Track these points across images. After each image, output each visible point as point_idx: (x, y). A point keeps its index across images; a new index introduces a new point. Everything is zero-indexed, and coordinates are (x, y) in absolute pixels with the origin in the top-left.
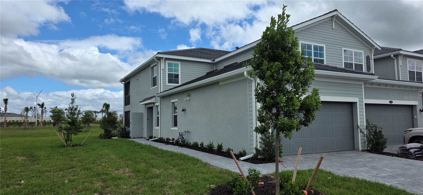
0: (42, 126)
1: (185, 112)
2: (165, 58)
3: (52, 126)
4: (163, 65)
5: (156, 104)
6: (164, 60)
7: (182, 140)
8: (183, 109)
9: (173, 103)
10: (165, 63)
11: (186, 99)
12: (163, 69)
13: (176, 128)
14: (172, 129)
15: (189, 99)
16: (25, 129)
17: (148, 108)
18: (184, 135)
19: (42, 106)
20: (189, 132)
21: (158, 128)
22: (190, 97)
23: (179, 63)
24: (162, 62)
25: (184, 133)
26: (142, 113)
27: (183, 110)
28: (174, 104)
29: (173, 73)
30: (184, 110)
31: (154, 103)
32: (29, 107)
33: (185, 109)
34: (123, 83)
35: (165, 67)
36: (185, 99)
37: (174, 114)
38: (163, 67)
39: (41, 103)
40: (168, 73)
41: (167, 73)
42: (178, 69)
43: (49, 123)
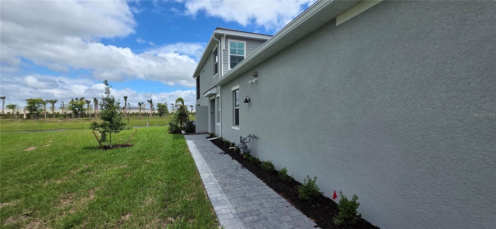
0: (151, 116)
1: (249, 104)
2: (226, 35)
3: (158, 116)
4: (224, 45)
5: (217, 96)
6: (225, 37)
7: (244, 151)
8: (246, 99)
9: (233, 91)
10: (226, 42)
11: (251, 82)
12: (224, 50)
13: (236, 128)
14: (233, 128)
15: (256, 81)
16: (139, 119)
17: (211, 100)
18: (247, 142)
19: (151, 102)
20: (256, 137)
21: (219, 124)
22: (258, 76)
23: (245, 43)
24: (223, 40)
25: (248, 140)
26: (207, 106)
27: (246, 101)
28: (236, 92)
29: (237, 55)
30: (248, 100)
31: (215, 94)
32: (141, 103)
33: (250, 100)
34: (196, 78)
35: (226, 47)
36: (249, 83)
37: (235, 107)
38: (223, 47)
39: (149, 100)
40: (231, 56)
41: (229, 54)
42: (243, 51)
43: (157, 114)
